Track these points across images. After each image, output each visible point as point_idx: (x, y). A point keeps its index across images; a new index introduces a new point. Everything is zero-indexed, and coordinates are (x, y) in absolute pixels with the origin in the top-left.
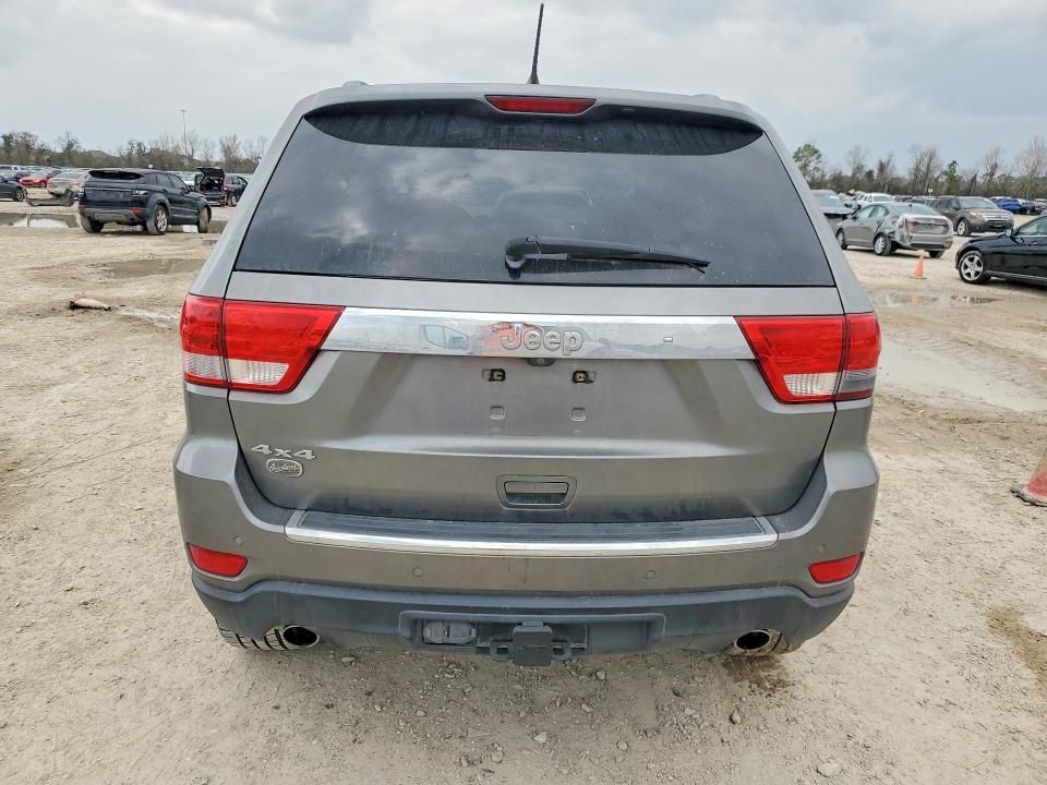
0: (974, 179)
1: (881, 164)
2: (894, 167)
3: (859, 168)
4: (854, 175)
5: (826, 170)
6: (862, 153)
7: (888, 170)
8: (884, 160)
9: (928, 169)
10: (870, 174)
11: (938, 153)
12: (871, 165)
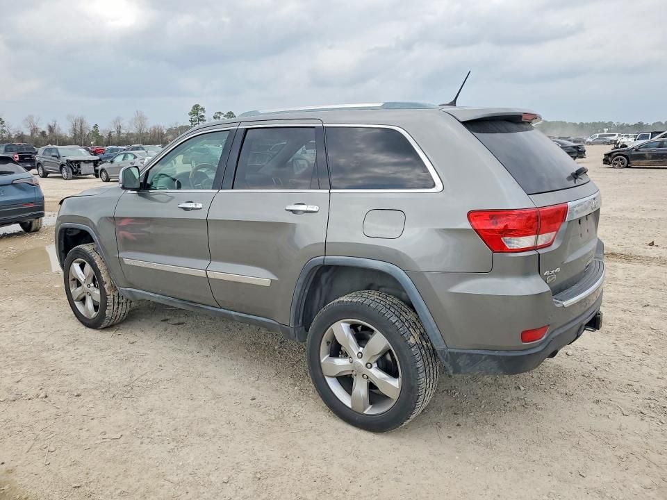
0: (110, 135)
1: (50, 126)
2: (59, 128)
3: (34, 130)
4: (32, 134)
5: (11, 132)
6: (35, 120)
7: (56, 130)
8: (52, 124)
9: (81, 129)
10: (43, 133)
11: (85, 119)
12: (43, 127)
